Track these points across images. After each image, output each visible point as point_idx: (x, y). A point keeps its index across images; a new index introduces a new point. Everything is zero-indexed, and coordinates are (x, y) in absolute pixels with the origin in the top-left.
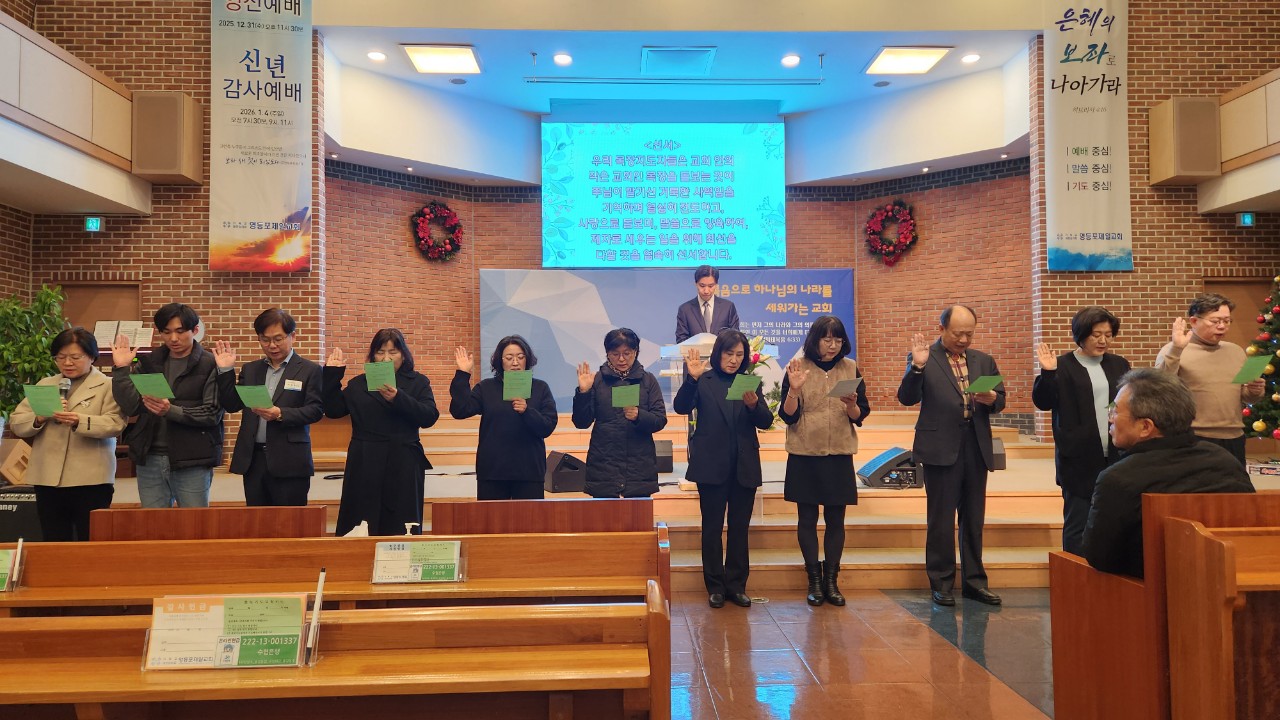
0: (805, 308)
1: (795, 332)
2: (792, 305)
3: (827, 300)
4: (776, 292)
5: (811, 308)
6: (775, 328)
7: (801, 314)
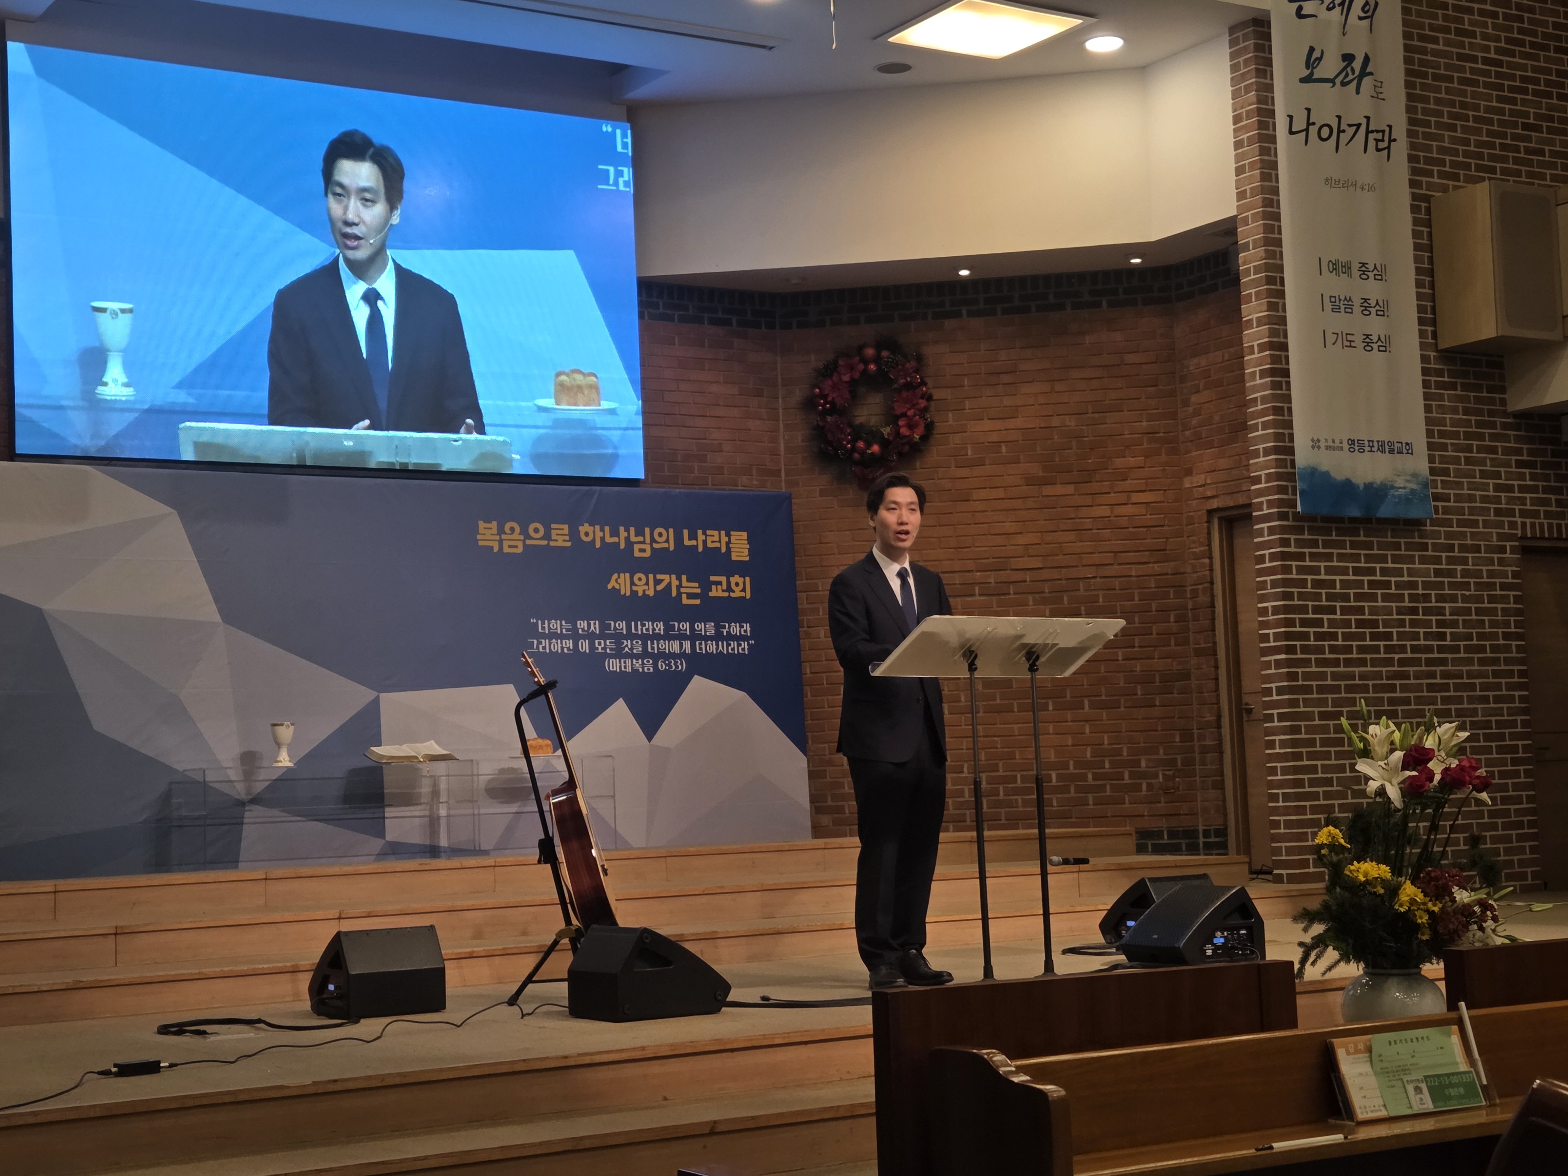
0: (694, 588)
1: (674, 647)
2: (666, 578)
3: (740, 568)
4: (629, 544)
5: (706, 586)
6: (630, 636)
7: (685, 601)
